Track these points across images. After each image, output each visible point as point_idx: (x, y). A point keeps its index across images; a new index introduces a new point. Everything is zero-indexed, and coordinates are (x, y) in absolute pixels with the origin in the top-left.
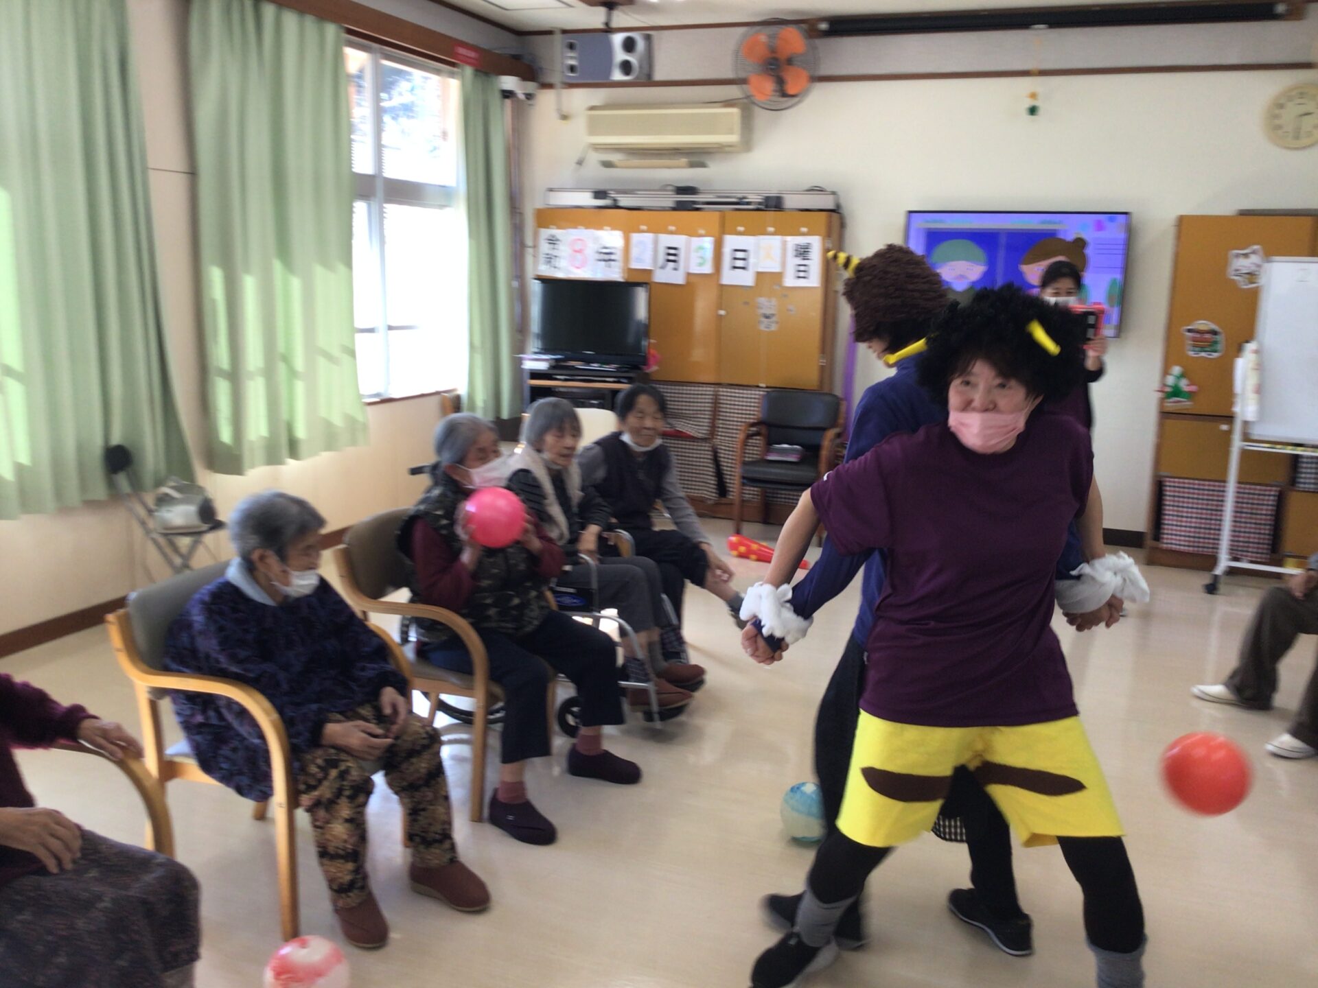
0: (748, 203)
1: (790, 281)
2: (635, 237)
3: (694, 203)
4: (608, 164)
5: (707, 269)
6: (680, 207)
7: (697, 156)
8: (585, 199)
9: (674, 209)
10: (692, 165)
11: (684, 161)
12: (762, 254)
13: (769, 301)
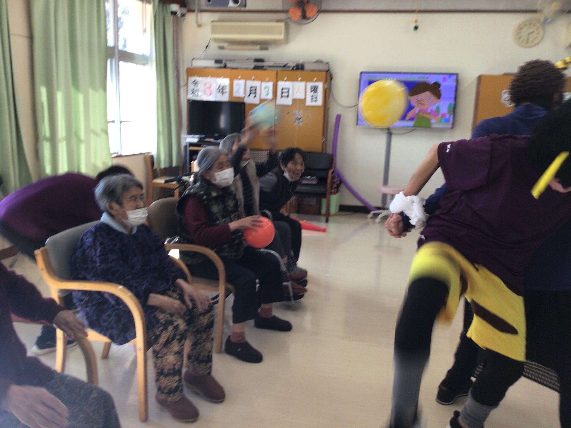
0: (288, 67)
1: (309, 103)
2: (236, 82)
3: (263, 66)
4: (221, 48)
5: (270, 96)
7: (264, 45)
8: (211, 63)
9: (254, 69)
10: (262, 49)
11: (258, 47)
12: (295, 90)
13: (299, 112)
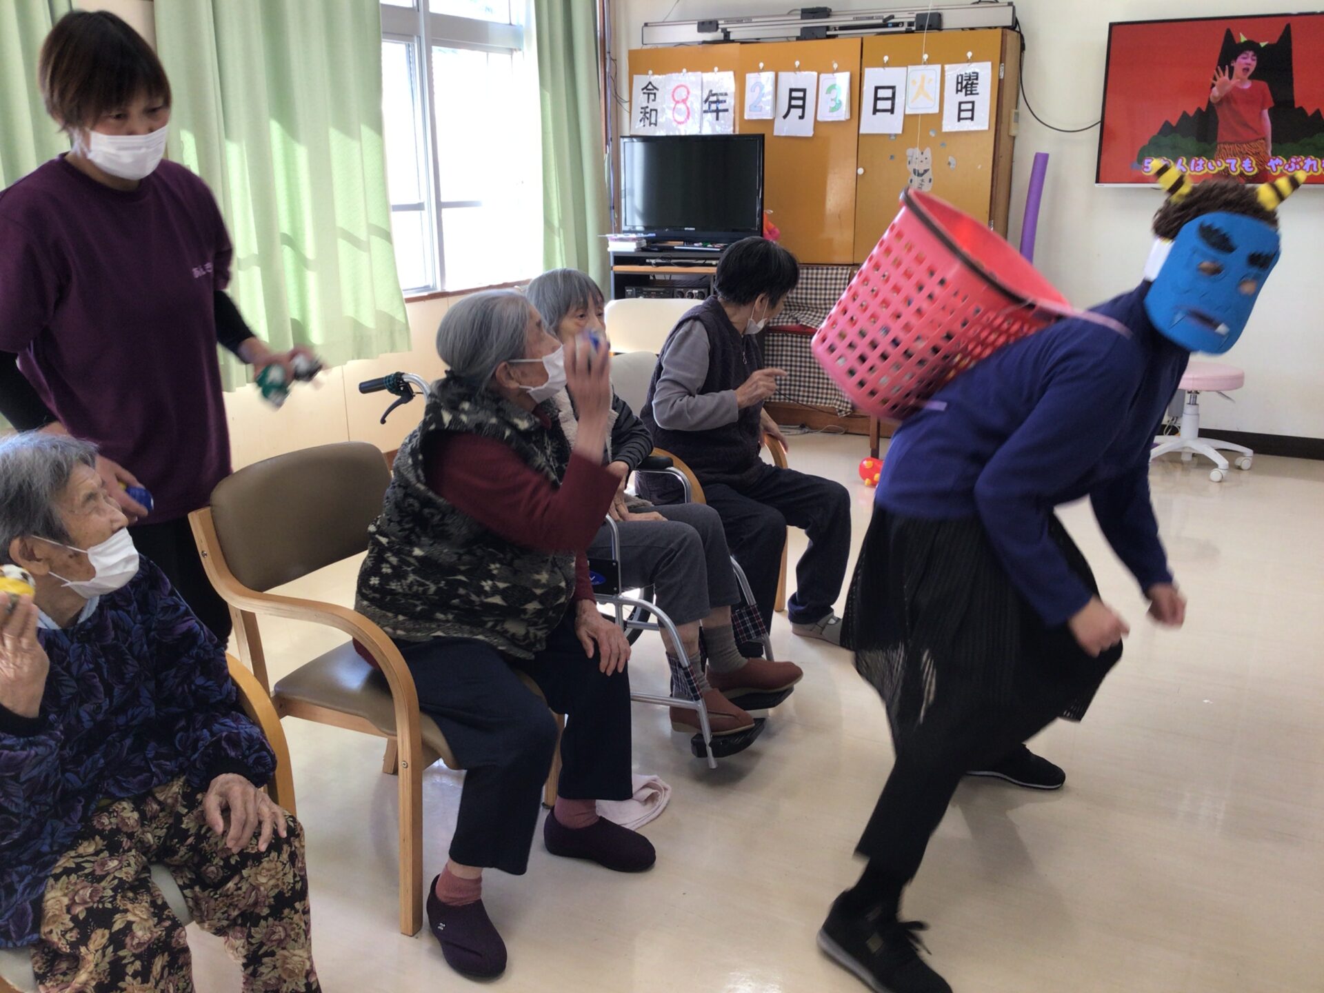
0: (896, 25)
1: (950, 124)
2: (751, 78)
3: (828, 28)
5: (843, 114)
6: (808, 35)
8: (689, 34)
9: (798, 39)
12: (912, 91)
13: (922, 153)
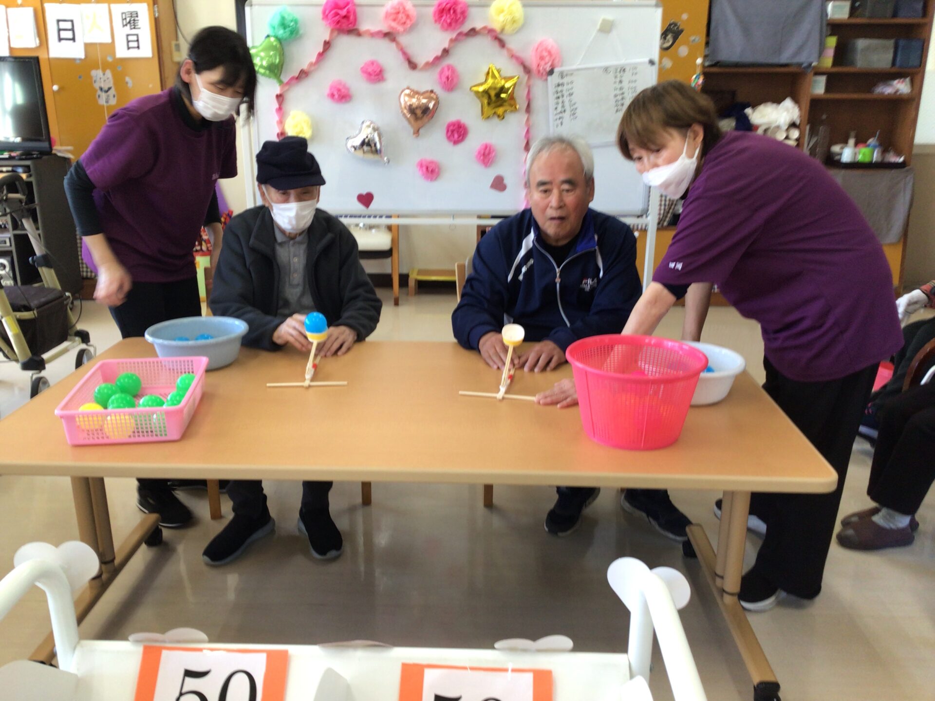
1: (122, 52)
12: (88, 24)
13: (104, 74)
